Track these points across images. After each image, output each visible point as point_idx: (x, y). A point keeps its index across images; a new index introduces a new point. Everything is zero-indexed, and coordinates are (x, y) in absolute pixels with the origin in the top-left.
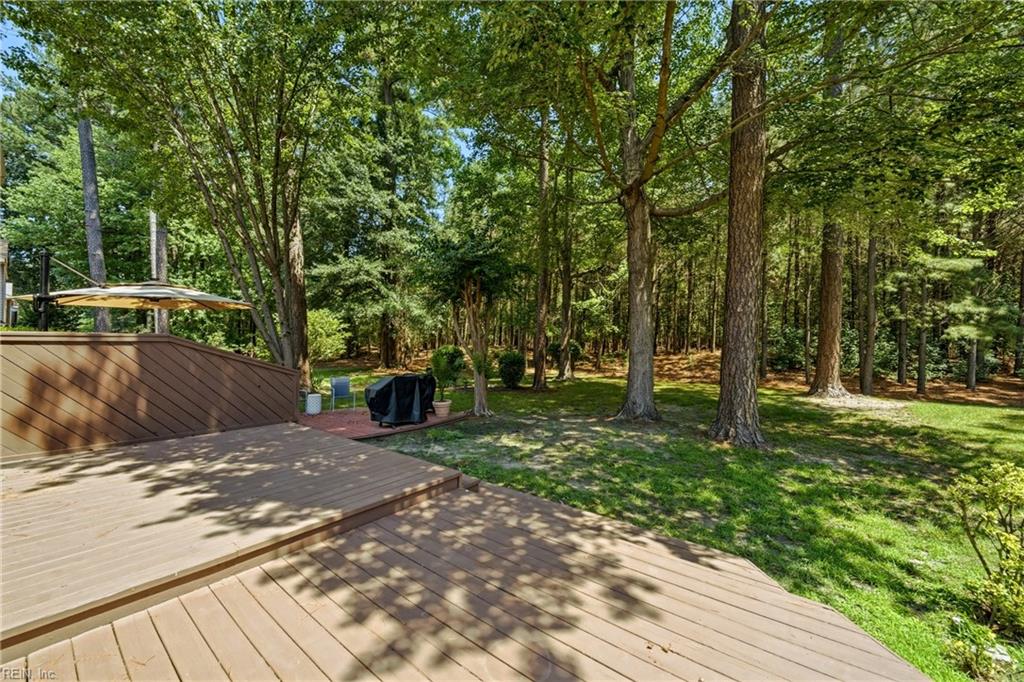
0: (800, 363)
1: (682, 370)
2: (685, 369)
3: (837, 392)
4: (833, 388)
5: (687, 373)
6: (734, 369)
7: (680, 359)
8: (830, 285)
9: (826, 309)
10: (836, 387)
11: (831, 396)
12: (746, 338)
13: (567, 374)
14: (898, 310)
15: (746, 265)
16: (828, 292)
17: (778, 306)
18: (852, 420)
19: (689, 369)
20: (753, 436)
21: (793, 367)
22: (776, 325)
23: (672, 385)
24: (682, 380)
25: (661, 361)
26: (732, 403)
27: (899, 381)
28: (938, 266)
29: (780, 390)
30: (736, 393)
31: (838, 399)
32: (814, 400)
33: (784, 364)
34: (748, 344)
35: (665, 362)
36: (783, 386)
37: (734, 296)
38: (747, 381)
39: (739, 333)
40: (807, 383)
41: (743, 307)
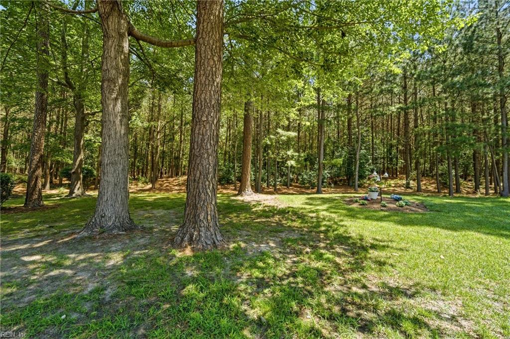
0: (232, 180)
1: (174, 186)
2: (176, 185)
3: (250, 193)
4: (248, 191)
5: (176, 188)
6: (198, 175)
7: (174, 180)
8: (247, 137)
9: (245, 150)
10: (249, 190)
11: (248, 195)
12: (208, 145)
13: (77, 192)
14: (271, 153)
15: (210, 78)
16: (246, 141)
17: (222, 153)
18: (261, 208)
19: (179, 185)
20: (214, 236)
21: (229, 182)
22: (221, 162)
23: (166, 195)
24: (174, 192)
25: (163, 181)
26: (196, 206)
27: (267, 187)
28: (284, 134)
29: (224, 194)
30: (199, 197)
31: (249, 197)
32: (239, 198)
33: (224, 181)
34: (210, 151)
35: (165, 182)
36: (225, 191)
37: (199, 106)
38: (209, 185)
39: (203, 140)
40: (235, 190)
41: (207, 117)
